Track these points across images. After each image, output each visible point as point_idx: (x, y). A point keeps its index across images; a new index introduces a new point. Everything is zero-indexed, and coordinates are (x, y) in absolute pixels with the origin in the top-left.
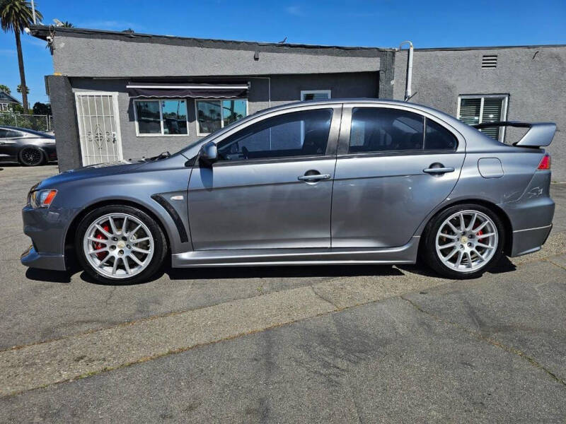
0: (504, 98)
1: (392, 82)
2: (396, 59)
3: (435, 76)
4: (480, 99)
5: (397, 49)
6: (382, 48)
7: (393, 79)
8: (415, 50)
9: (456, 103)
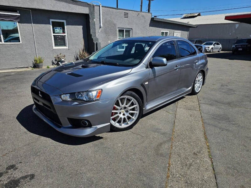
0: (130, 30)
1: (95, 20)
2: (95, 9)
3: (109, 19)
4: (124, 30)
5: (95, 5)
6: (89, 3)
7: (95, 18)
8: (102, 6)
9: (117, 31)
